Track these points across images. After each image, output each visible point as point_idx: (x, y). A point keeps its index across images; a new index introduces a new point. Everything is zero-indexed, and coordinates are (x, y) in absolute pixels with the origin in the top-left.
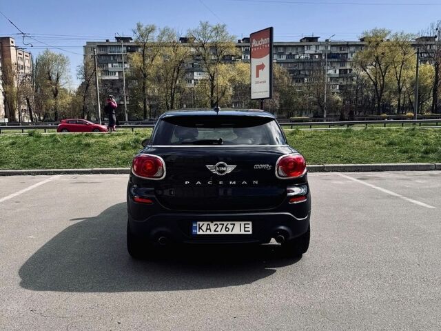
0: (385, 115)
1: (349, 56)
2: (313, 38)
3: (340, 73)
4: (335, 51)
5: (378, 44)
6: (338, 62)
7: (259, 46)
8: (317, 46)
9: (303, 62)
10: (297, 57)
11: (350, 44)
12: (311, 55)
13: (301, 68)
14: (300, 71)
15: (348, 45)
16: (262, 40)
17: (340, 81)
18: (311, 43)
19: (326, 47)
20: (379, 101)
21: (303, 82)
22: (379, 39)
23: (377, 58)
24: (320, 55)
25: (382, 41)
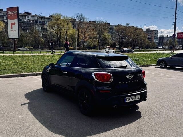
0: (62, 47)
1: (45, 22)
2: (29, 13)
3: (42, 29)
4: (39, 20)
5: (58, 19)
6: (41, 24)
7: (12, 14)
8: (32, 17)
9: (26, 23)
10: (23, 20)
11: (45, 17)
12: (29, 20)
13: (25, 25)
14: (24, 27)
15: (44, 18)
16: (13, 12)
17: (42, 32)
18: (29, 15)
19: (36, 17)
20: (59, 42)
21: (26, 31)
22: (59, 17)
23: (58, 25)
24: (33, 21)
25: (60, 18)
